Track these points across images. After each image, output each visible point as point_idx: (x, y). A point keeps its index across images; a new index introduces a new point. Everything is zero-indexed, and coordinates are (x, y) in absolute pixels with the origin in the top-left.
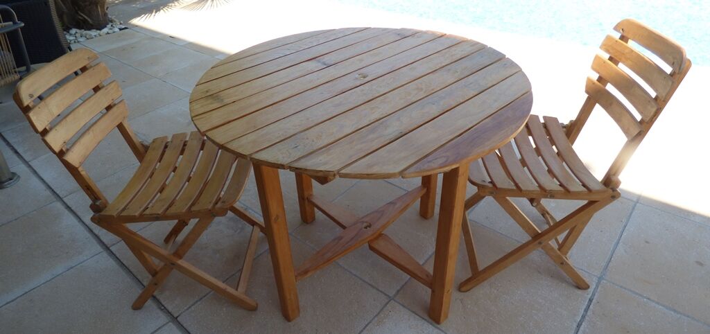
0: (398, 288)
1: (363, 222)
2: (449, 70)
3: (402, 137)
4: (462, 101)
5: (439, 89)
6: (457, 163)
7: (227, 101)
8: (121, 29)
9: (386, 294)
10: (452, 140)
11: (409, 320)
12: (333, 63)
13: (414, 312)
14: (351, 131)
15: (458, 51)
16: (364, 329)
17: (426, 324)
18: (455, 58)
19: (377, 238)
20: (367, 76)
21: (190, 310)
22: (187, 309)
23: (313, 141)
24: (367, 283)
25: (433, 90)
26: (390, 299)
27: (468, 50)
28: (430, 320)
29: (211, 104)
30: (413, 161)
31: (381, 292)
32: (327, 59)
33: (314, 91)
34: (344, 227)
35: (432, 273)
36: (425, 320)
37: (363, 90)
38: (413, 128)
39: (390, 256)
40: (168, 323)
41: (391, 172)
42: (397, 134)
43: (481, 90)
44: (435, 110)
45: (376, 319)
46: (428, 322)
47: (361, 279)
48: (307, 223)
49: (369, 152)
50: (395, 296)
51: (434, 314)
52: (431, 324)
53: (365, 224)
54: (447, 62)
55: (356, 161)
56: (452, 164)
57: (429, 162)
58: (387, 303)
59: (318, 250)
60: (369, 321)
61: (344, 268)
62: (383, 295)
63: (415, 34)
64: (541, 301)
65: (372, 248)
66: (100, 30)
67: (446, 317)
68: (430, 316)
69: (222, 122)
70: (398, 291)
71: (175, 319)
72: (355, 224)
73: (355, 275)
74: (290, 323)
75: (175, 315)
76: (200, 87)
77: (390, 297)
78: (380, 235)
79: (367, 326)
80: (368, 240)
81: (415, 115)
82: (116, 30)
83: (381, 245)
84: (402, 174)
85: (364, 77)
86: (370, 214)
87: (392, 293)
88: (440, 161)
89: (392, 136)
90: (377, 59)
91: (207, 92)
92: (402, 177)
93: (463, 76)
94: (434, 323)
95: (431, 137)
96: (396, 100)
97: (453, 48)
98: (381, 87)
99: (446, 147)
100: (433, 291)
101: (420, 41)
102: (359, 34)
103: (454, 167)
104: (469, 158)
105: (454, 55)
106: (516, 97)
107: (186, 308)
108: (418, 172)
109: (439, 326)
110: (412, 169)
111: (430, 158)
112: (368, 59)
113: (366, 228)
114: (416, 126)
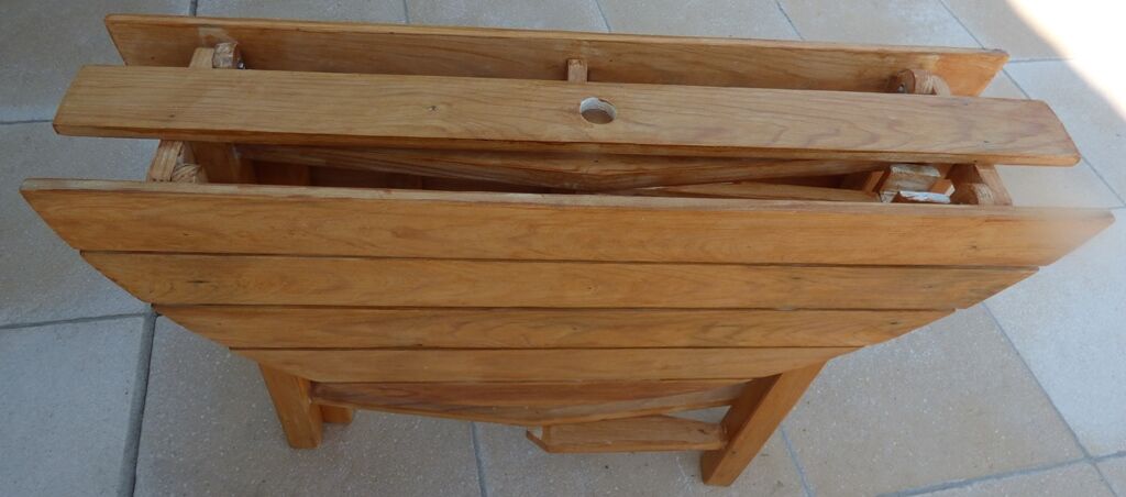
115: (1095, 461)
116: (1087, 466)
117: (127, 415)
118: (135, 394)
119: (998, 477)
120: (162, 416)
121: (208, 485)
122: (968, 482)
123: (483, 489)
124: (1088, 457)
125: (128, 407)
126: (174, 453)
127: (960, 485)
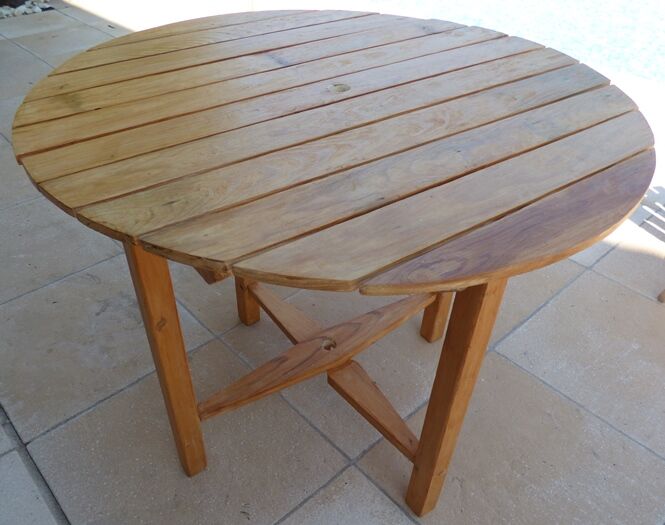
0: (366, 447)
1: (324, 338)
2: (501, 94)
3: (380, 207)
4: (515, 151)
5: (475, 125)
6: (481, 276)
7: (85, 106)
8: (44, 9)
9: (345, 455)
10: (482, 225)
11: (373, 502)
12: (296, 61)
13: (382, 490)
14: (284, 185)
15: (523, 66)
16: (301, 505)
17: (399, 514)
18: (514, 76)
19: (341, 367)
20: (349, 89)
21: (48, 434)
22: (44, 434)
23: (207, 195)
24: (319, 431)
25: (463, 125)
26: (350, 462)
27: (542, 63)
28: (406, 507)
29: (58, 108)
30: (388, 261)
31: (338, 449)
32: (288, 55)
33: (244, 104)
34: (295, 342)
35: (419, 438)
36: (399, 506)
37: (332, 112)
38: (408, 192)
39: (357, 400)
40: (11, 451)
41: (339, 278)
42: (372, 200)
43: (556, 136)
44: (457, 163)
45: (322, 492)
46: (402, 509)
47: (311, 425)
48: (247, 325)
49: (307, 230)
50: (358, 459)
51: (414, 499)
52: (407, 514)
53: (326, 343)
54: (501, 80)
55: (275, 245)
56: (473, 277)
57: (422, 266)
58: (344, 470)
59: (254, 368)
60: (310, 494)
61: (288, 402)
62: (341, 455)
63: (452, 29)
64: (590, 503)
65: (331, 382)
66: (15, 7)
67: (433, 506)
68: (407, 501)
69: (61, 141)
70: (365, 452)
71: (23, 446)
72: (311, 339)
73: (303, 416)
74: (189, 479)
75: (25, 441)
76: (53, 79)
77: (349, 459)
78: (349, 362)
79: (306, 501)
80: (328, 367)
81: (419, 168)
82: (37, 9)
83: (345, 379)
84: (361, 284)
85: (344, 90)
86: (339, 326)
87: (354, 453)
88: (447, 268)
89: (362, 205)
90: (375, 62)
91: (62, 88)
92: (360, 291)
93: (523, 108)
94: (411, 513)
95: (439, 215)
96: (390, 136)
97: (516, 59)
98: (367, 110)
99: (463, 238)
100: (416, 469)
101: (459, 41)
102: (357, 22)
103: (474, 282)
104: (510, 268)
105: (514, 70)
106: (622, 157)
107: (42, 432)
108: (395, 286)
109: (418, 519)
110: (384, 278)
111: (427, 258)
112: (359, 61)
113: (328, 348)
114: (414, 190)
115: (590, 268)
116: (589, 272)
117: (48, 510)
118: (43, 496)
119: (557, 294)
120: (75, 498)
121: (139, 518)
122: (547, 302)
123: (315, 428)
124: (587, 268)
125: (44, 505)
126: (101, 513)
127: (544, 305)
